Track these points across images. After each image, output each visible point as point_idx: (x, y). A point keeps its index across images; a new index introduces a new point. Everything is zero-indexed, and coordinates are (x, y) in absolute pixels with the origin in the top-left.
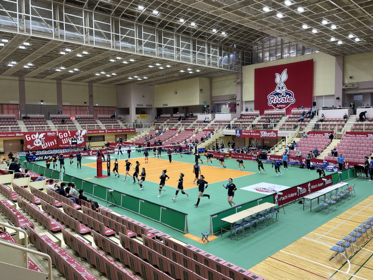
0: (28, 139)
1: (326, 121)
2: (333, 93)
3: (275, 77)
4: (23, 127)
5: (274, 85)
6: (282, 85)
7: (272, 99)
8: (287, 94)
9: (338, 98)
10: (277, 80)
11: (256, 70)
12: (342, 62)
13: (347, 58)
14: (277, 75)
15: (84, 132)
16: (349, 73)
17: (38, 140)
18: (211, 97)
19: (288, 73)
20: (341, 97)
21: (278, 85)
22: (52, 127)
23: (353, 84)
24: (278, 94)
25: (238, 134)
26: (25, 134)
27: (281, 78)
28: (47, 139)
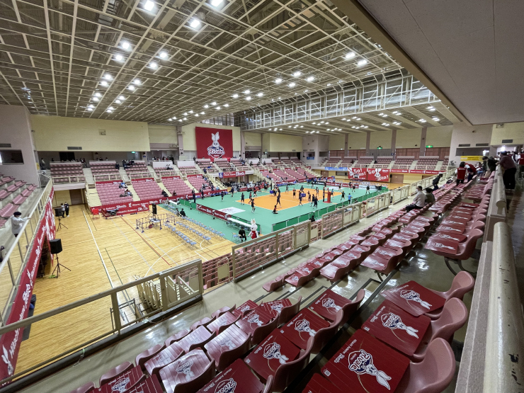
14: (213, 135)
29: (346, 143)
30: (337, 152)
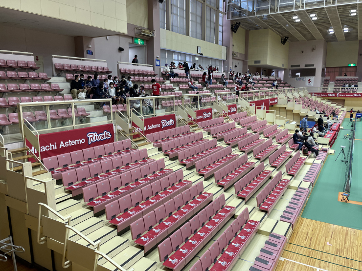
30: (343, 70)
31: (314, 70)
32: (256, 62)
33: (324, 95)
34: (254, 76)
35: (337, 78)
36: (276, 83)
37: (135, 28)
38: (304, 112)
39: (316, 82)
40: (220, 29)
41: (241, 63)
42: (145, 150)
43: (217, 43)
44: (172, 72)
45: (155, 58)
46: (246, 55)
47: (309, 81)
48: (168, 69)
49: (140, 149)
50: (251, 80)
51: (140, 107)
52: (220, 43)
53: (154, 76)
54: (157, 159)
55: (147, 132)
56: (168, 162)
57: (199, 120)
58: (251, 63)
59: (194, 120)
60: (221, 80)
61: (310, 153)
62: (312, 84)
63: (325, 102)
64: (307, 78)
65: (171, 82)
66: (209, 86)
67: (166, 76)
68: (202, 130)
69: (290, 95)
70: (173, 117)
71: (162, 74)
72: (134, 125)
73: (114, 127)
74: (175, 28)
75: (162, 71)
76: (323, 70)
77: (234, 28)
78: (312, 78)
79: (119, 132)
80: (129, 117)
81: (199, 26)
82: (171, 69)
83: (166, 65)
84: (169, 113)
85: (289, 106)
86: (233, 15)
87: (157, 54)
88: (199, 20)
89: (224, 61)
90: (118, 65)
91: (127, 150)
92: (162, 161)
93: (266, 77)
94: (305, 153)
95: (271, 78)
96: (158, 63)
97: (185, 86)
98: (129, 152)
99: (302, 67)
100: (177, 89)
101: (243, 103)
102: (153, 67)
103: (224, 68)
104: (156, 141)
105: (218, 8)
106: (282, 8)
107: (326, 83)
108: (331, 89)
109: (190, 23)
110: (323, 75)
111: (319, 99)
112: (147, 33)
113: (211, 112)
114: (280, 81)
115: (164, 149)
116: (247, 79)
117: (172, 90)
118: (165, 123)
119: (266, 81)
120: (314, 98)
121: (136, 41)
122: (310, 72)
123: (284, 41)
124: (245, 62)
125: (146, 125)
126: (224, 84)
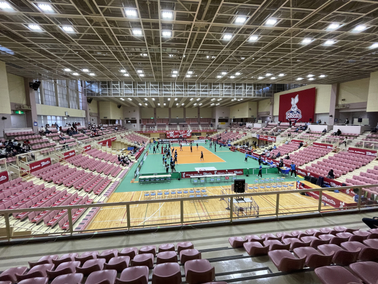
0: (168, 133)
1: (312, 133)
2: (328, 112)
3: (291, 101)
4: (167, 128)
5: (290, 106)
6: (295, 106)
7: (289, 115)
8: (297, 112)
9: (331, 116)
10: (292, 103)
11: (280, 96)
12: (336, 88)
13: (342, 85)
14: (292, 99)
15: (191, 131)
16: (343, 96)
17: (172, 134)
18: (258, 113)
19: (299, 98)
20: (334, 115)
21: (293, 106)
22: (179, 128)
23: (344, 105)
24: (292, 112)
25: (258, 138)
26: (167, 131)
27: (295, 101)
28: (175, 134)
29: (155, 114)
30: (148, 120)
31: (136, 120)
32: (104, 117)
33: (141, 132)
34: (104, 125)
35: (147, 124)
36: (117, 128)
37: (16, 105)
38: (129, 143)
39: (137, 126)
40: (81, 101)
41: (96, 118)
42: (32, 181)
43: (79, 109)
44: (47, 130)
45: (33, 122)
46: (99, 113)
47: (134, 126)
48: (44, 129)
49: (28, 181)
50: (102, 128)
51: (25, 158)
52: (81, 108)
53: (34, 134)
54: (39, 184)
55: (32, 171)
56: (57, 187)
57: (66, 158)
58: (102, 117)
59: (63, 159)
60: (82, 130)
61: (125, 164)
62: (136, 127)
63: (142, 136)
64: (133, 124)
65: (47, 137)
66: (74, 135)
67: (42, 133)
68: (68, 164)
69: (123, 135)
70: (49, 159)
71: (40, 132)
72: (22, 169)
73: (8, 173)
74: (48, 103)
75: (39, 130)
76: (140, 120)
77: (89, 101)
78: (135, 124)
79: (12, 175)
80: (18, 165)
81: (65, 100)
82: (46, 128)
83: (42, 127)
84: (46, 157)
85: (122, 141)
86: (88, 94)
87: (34, 119)
88: (65, 97)
89: (84, 118)
90: (4, 132)
91: (19, 183)
92: (43, 185)
93: (112, 125)
94: (123, 165)
95: (114, 125)
96: (36, 124)
97: (57, 138)
98: (21, 184)
99: (130, 119)
100: (51, 140)
101: (94, 143)
102: (33, 128)
103: (85, 122)
104: (38, 175)
105: (78, 91)
106: (114, 94)
107: (142, 126)
108: (144, 129)
109: (59, 99)
110: (140, 122)
111: (139, 134)
112: (26, 108)
113: (74, 152)
114: (120, 126)
115: (44, 178)
116: (99, 128)
117: (48, 142)
118: (43, 164)
119: (111, 127)
120: (137, 134)
121: (17, 112)
122: (134, 121)
123: (119, 107)
124: (98, 118)
125: (31, 167)
126: (84, 133)
